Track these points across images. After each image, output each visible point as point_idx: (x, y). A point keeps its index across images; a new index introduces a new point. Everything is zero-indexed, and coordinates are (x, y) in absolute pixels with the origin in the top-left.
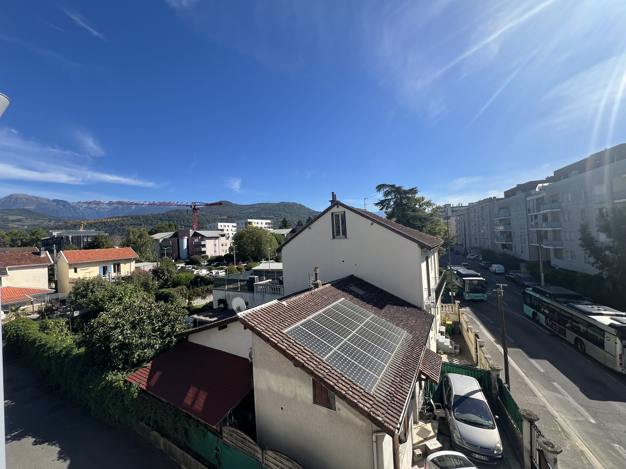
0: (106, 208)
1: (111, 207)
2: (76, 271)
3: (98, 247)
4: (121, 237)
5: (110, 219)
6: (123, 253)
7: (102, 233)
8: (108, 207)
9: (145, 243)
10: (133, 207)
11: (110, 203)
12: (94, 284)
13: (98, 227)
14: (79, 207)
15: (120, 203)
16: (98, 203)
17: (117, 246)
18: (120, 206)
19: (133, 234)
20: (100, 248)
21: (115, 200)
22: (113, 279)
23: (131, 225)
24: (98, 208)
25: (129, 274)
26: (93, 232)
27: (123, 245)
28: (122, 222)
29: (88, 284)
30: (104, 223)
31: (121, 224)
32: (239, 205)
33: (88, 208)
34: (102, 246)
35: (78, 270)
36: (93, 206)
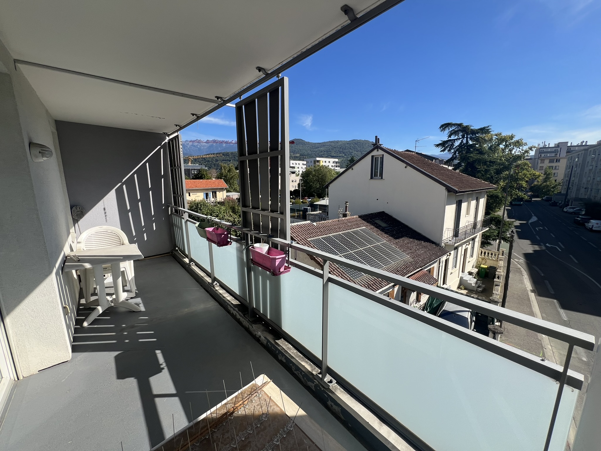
0: (205, 146)
1: (208, 145)
2: (189, 195)
3: (201, 178)
4: (216, 171)
5: (208, 155)
6: (218, 183)
7: (204, 167)
8: (206, 145)
9: (233, 176)
10: (224, 145)
11: (208, 142)
12: (201, 204)
13: (201, 162)
14: (187, 145)
15: (214, 141)
16: (199, 142)
17: (214, 178)
18: (215, 144)
19: (224, 169)
20: (203, 179)
21: (211, 139)
22: (213, 202)
23: (223, 160)
24: (199, 146)
25: (223, 201)
26: (197, 166)
27: (218, 178)
28: (216, 158)
29: (198, 204)
30: (204, 158)
31: (216, 159)
32: (312, 144)
33: (192, 145)
34: (204, 178)
35: (191, 194)
36: (196, 144)
